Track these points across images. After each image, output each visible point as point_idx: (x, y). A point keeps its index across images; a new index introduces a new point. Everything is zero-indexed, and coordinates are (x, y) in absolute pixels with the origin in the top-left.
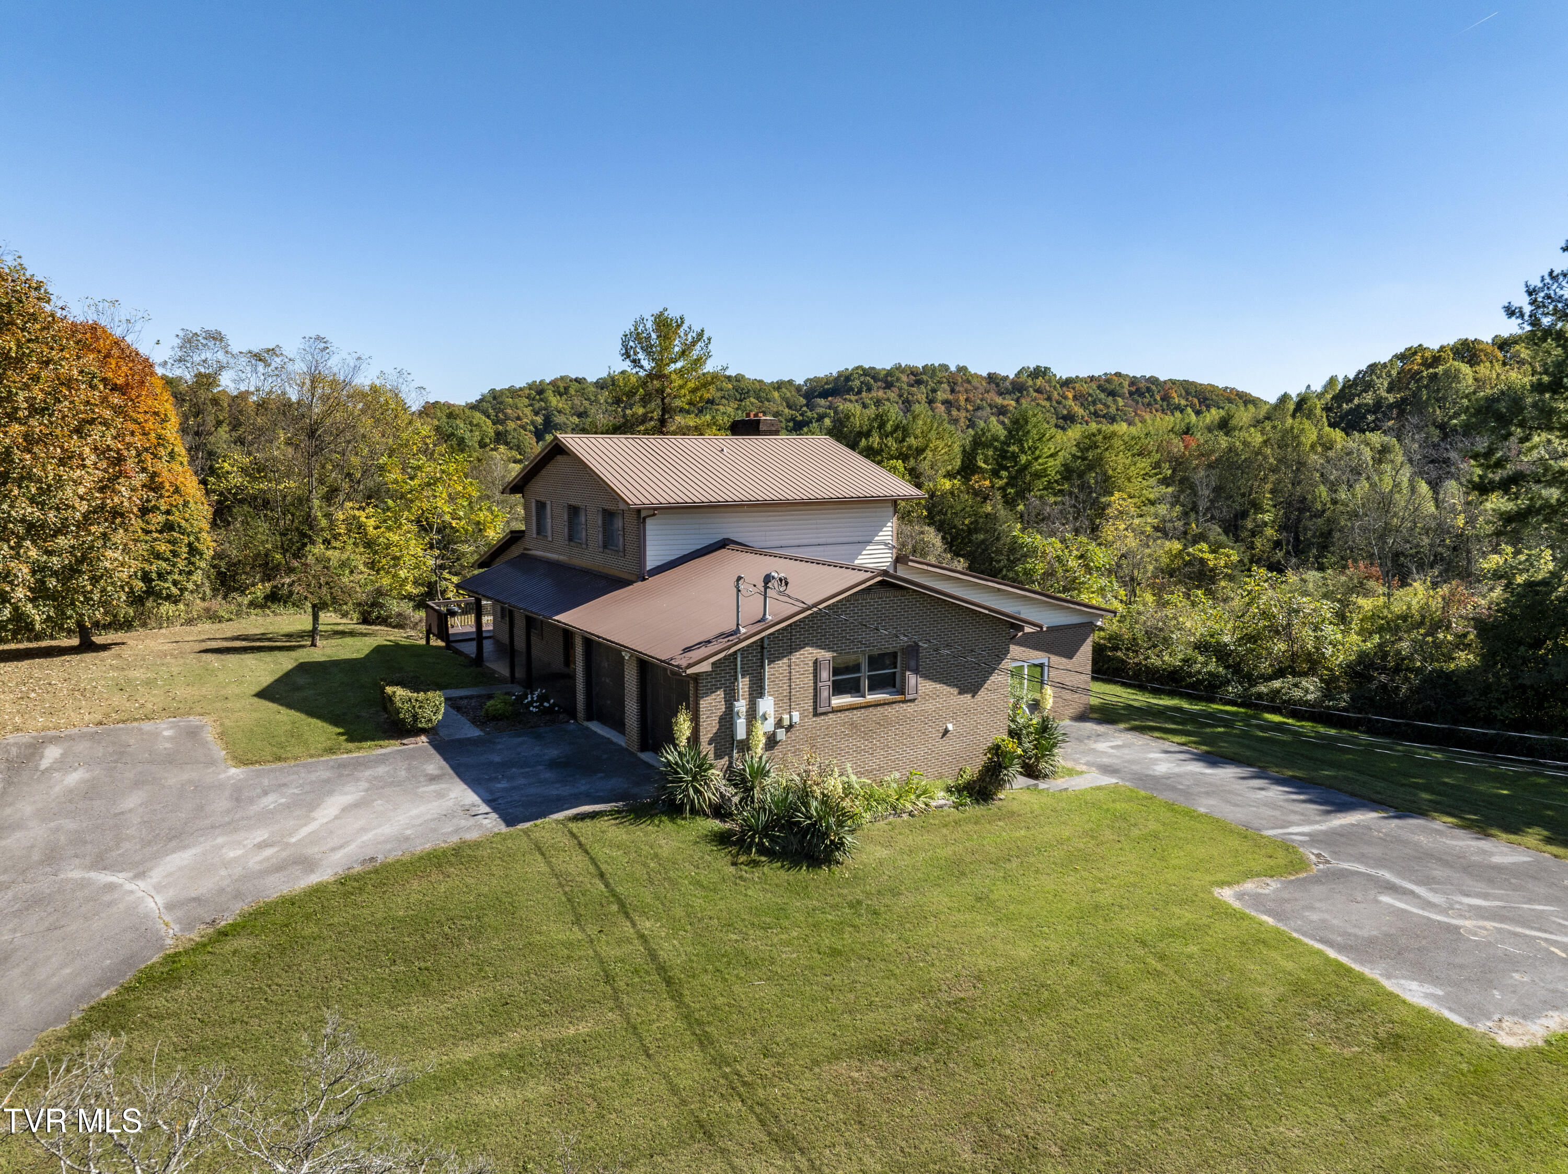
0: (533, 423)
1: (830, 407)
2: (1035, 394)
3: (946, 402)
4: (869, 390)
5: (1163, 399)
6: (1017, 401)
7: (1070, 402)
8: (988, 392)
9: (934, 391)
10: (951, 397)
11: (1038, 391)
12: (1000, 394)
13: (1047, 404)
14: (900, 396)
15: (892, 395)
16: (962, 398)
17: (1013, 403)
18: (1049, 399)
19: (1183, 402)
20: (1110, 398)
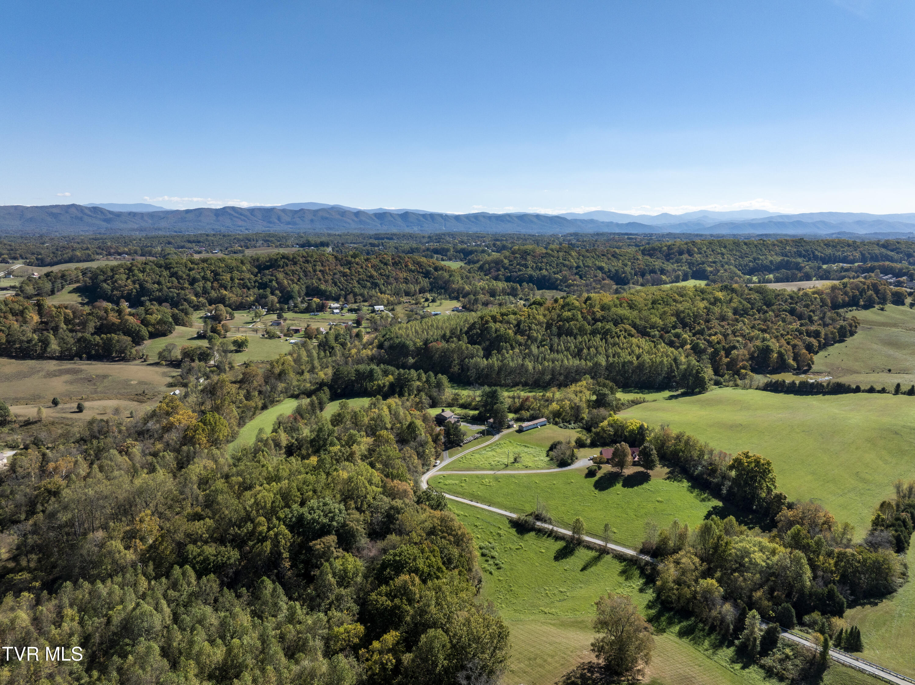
0: (135, 288)
1: (272, 275)
2: (356, 266)
3: (320, 271)
4: (287, 265)
5: (406, 266)
6: (349, 269)
7: (370, 269)
8: (336, 265)
9: (315, 265)
10: (322, 268)
11: (357, 264)
12: (342, 265)
13: (360, 270)
14: (301, 268)
15: (298, 268)
16: (327, 268)
17: (348, 270)
18: (362, 268)
19: (413, 268)
20: (385, 267)
